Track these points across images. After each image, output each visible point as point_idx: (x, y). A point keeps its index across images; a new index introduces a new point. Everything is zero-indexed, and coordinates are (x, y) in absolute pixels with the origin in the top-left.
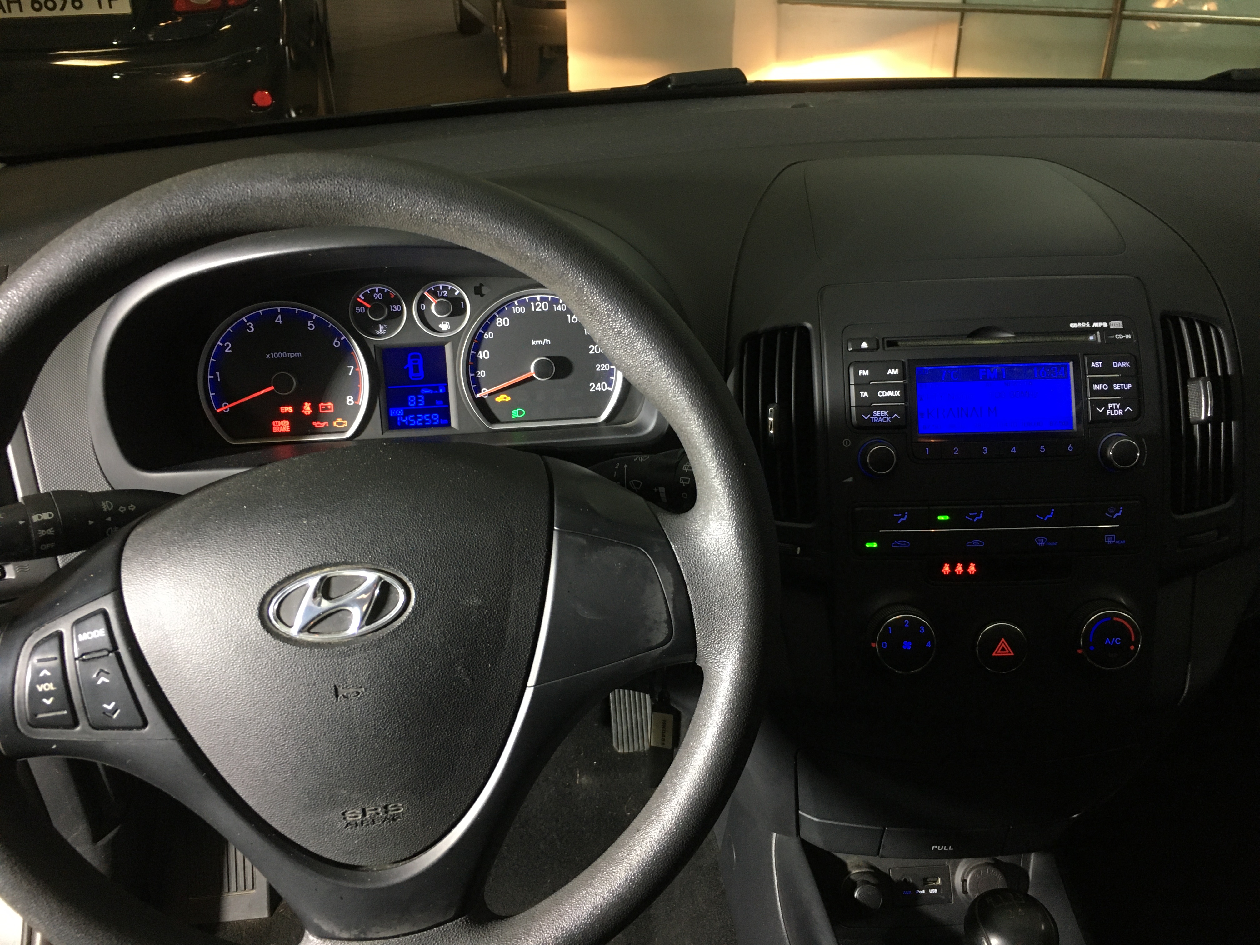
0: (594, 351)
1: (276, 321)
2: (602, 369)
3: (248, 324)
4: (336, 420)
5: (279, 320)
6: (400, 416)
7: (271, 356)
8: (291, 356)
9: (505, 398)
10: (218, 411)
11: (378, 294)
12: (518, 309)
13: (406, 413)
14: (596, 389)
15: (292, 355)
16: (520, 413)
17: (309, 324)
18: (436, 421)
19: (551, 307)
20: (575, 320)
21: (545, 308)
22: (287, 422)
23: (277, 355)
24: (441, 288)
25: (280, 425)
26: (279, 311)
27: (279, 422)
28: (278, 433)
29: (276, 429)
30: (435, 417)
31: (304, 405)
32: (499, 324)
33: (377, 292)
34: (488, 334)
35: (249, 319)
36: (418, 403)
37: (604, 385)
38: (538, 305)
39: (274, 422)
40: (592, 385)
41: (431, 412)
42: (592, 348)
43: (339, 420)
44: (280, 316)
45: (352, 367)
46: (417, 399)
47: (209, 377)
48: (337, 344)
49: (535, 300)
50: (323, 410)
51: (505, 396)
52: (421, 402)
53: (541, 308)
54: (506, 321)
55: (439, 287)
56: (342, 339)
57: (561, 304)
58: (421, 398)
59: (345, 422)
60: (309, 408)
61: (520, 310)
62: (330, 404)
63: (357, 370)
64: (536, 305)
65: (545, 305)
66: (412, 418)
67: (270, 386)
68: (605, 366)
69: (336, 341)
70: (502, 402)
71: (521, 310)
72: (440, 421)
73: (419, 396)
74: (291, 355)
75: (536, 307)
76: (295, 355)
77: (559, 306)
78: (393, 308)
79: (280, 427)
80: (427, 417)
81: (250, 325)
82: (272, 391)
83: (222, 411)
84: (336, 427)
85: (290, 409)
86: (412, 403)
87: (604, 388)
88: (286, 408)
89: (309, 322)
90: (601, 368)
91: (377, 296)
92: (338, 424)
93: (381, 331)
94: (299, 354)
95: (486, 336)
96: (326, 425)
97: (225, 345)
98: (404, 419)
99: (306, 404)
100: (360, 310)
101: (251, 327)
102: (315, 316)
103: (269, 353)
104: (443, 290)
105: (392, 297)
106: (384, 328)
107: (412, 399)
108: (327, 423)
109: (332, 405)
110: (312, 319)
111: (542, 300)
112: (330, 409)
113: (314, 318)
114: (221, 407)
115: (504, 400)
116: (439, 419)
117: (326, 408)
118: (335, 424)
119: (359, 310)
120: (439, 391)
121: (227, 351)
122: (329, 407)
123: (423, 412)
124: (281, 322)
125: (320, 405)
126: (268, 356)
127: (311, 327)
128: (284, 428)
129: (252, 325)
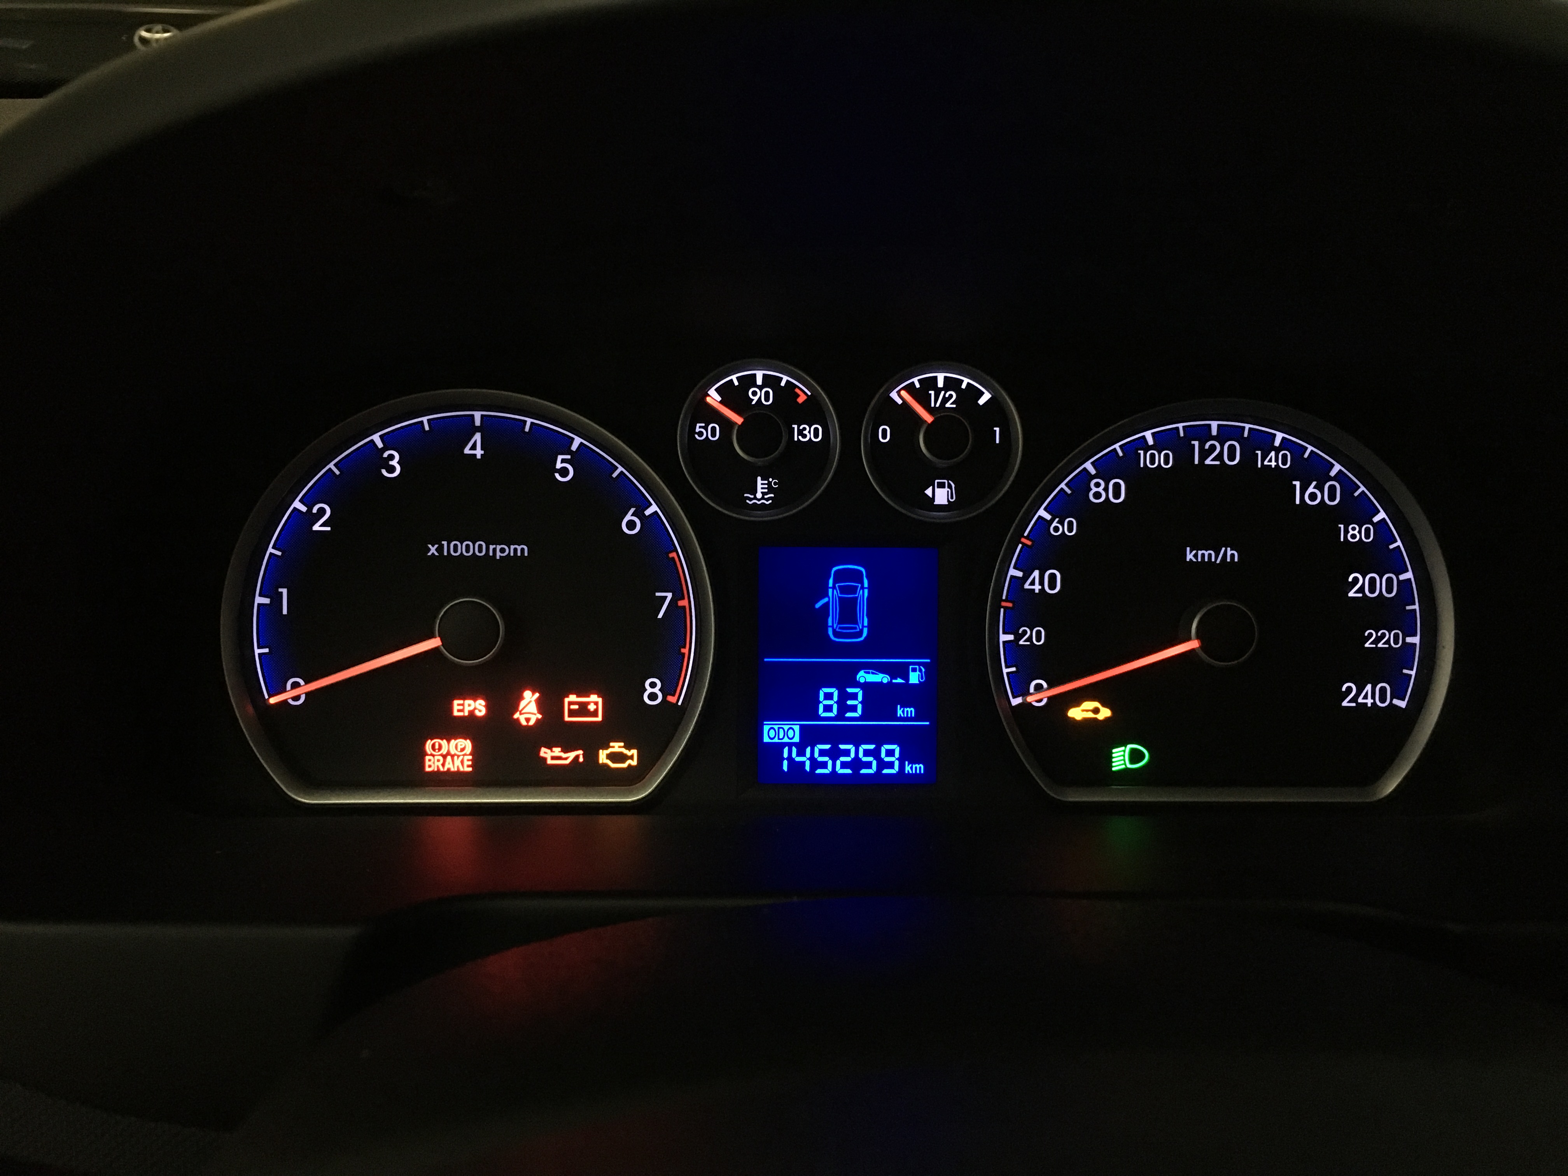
0: (1361, 590)
1: (467, 451)
2: (1380, 645)
3: (386, 455)
4: (608, 747)
5: (474, 447)
6: (790, 745)
7: (440, 549)
8: (498, 554)
9: (1096, 711)
10: (273, 701)
11: (761, 388)
12: (1153, 456)
13: (809, 737)
14: (1360, 700)
15: (502, 550)
16: (1136, 756)
17: (559, 465)
18: (891, 765)
19: (1248, 457)
20: (1313, 497)
21: (1232, 457)
22: (467, 745)
23: (461, 548)
24: (940, 384)
25: (444, 751)
26: (478, 422)
27: (444, 743)
28: (437, 773)
29: (432, 764)
30: (890, 753)
31: (521, 698)
32: (1097, 495)
33: (759, 381)
34: (1061, 522)
35: (389, 441)
36: (843, 708)
37: (1383, 691)
38: (1213, 448)
39: (429, 743)
40: (1349, 690)
41: (879, 737)
42: (1356, 580)
43: (617, 747)
44: (478, 437)
45: (669, 595)
46: (844, 696)
47: (259, 600)
48: (631, 525)
49: (1204, 434)
50: (572, 713)
51: (1096, 704)
52: (854, 709)
53: (1220, 457)
54: (1117, 487)
55: (935, 379)
56: (648, 512)
57: (1278, 450)
58: (854, 696)
59: (634, 752)
60: (533, 708)
61: (1160, 459)
62: (594, 698)
63: (681, 603)
64: (1207, 446)
65: (1232, 449)
66: (822, 753)
67: (431, 636)
68: (1390, 636)
69: (629, 517)
70: (1086, 721)
71: (1163, 460)
72: (902, 767)
73: (850, 690)
74: (499, 551)
75: (1204, 454)
76: (510, 550)
77: (1273, 454)
78: (800, 433)
79: (444, 757)
80: (867, 753)
81: (391, 457)
82: (436, 649)
83: (285, 702)
84: (606, 766)
85: (478, 707)
86: (828, 708)
87: (1383, 700)
88: (467, 702)
89: (560, 458)
90: (1378, 640)
91: (756, 396)
92: (613, 757)
93: (759, 495)
94: (522, 549)
95: (1056, 529)
96: (577, 757)
97: (315, 510)
98: (801, 753)
99: (527, 694)
100: (707, 434)
101: (394, 463)
102: (577, 441)
103: (437, 541)
104: (946, 388)
105: (801, 399)
106: (770, 489)
107: (829, 696)
108: (580, 752)
109: (600, 700)
110: (569, 452)
111: (1224, 435)
112: (595, 714)
113: (574, 447)
114: (284, 690)
115: (1090, 715)
116: (901, 760)
117: (583, 710)
118: (603, 757)
119: (708, 432)
120: (907, 678)
121: (316, 527)
122: (592, 707)
123: (857, 736)
124: (479, 452)
125: (567, 700)
126: (433, 550)
127: (564, 472)
128: (457, 762)
129: (397, 457)
